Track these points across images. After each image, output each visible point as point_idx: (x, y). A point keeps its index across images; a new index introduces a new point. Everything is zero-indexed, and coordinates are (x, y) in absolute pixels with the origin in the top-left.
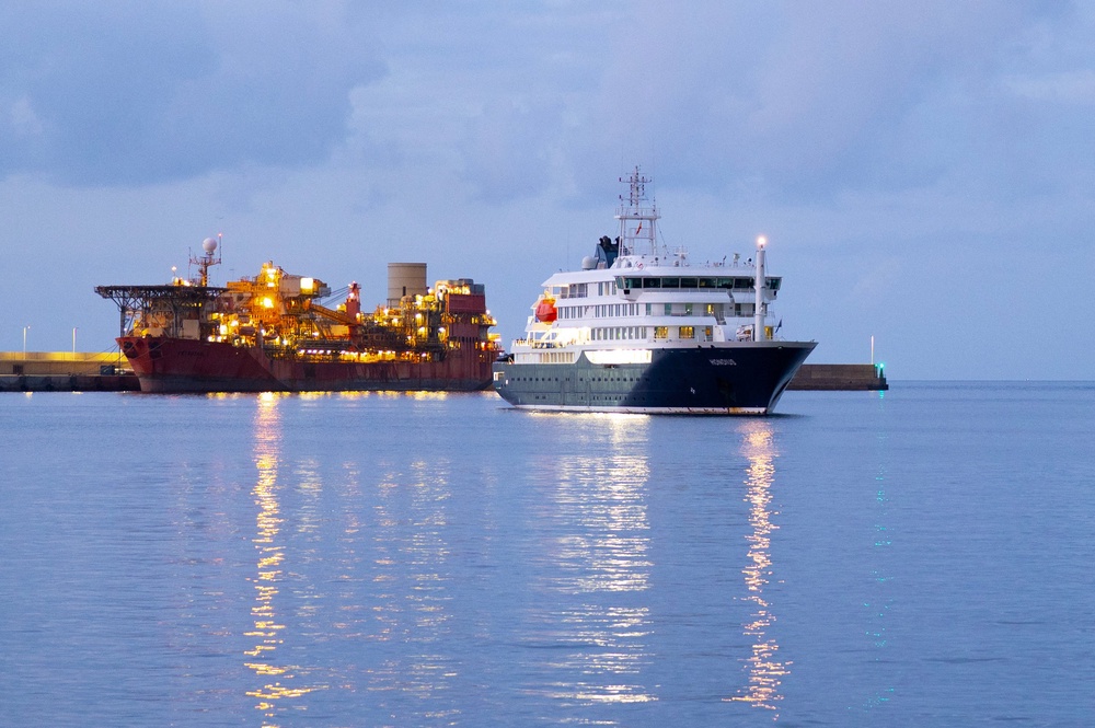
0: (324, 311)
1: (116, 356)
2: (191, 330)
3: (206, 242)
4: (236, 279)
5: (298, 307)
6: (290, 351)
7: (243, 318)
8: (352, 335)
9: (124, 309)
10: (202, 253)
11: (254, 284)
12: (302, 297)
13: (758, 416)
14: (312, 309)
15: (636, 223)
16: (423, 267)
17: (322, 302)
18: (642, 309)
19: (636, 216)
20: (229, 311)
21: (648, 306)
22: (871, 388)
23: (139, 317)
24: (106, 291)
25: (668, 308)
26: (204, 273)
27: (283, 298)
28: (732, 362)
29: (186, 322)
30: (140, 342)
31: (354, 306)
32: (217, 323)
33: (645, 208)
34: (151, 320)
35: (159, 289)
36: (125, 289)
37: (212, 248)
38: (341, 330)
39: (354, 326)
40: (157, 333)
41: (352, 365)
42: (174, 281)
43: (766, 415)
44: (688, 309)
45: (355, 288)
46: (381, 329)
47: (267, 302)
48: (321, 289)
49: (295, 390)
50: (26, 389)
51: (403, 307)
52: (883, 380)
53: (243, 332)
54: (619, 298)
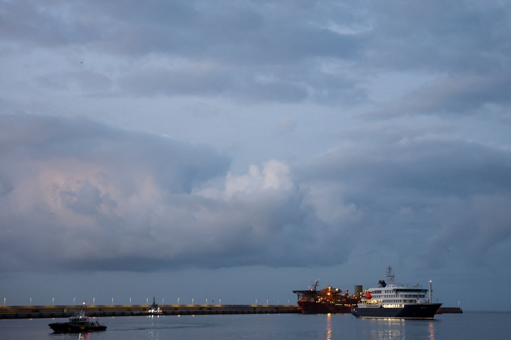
0: (340, 296)
1: (296, 305)
2: (312, 300)
3: (316, 281)
4: (322, 289)
5: (335, 295)
6: (334, 304)
7: (323, 297)
8: (347, 301)
9: (298, 296)
10: (314, 284)
11: (325, 290)
12: (336, 292)
13: (431, 319)
14: (338, 295)
15: (390, 278)
16: (361, 286)
17: (340, 294)
18: (400, 296)
19: (390, 276)
20: (321, 296)
21: (401, 295)
22: (459, 313)
23: (302, 297)
24: (295, 292)
25: (406, 296)
26: (315, 288)
27: (332, 293)
28: (426, 308)
29: (312, 299)
30: (302, 302)
31: (347, 294)
32: (318, 298)
33: (392, 274)
34: (304, 298)
35: (305, 291)
36: (298, 291)
37: (317, 282)
38: (344, 300)
39: (347, 299)
40: (305, 301)
41: (347, 307)
42: (309, 290)
43: (433, 319)
44: (410, 296)
45: (347, 291)
46: (353, 299)
47: (329, 294)
48: (340, 291)
49: (335, 313)
50: (278, 313)
51: (357, 295)
52: (462, 311)
53: (323, 300)
54: (394, 293)
